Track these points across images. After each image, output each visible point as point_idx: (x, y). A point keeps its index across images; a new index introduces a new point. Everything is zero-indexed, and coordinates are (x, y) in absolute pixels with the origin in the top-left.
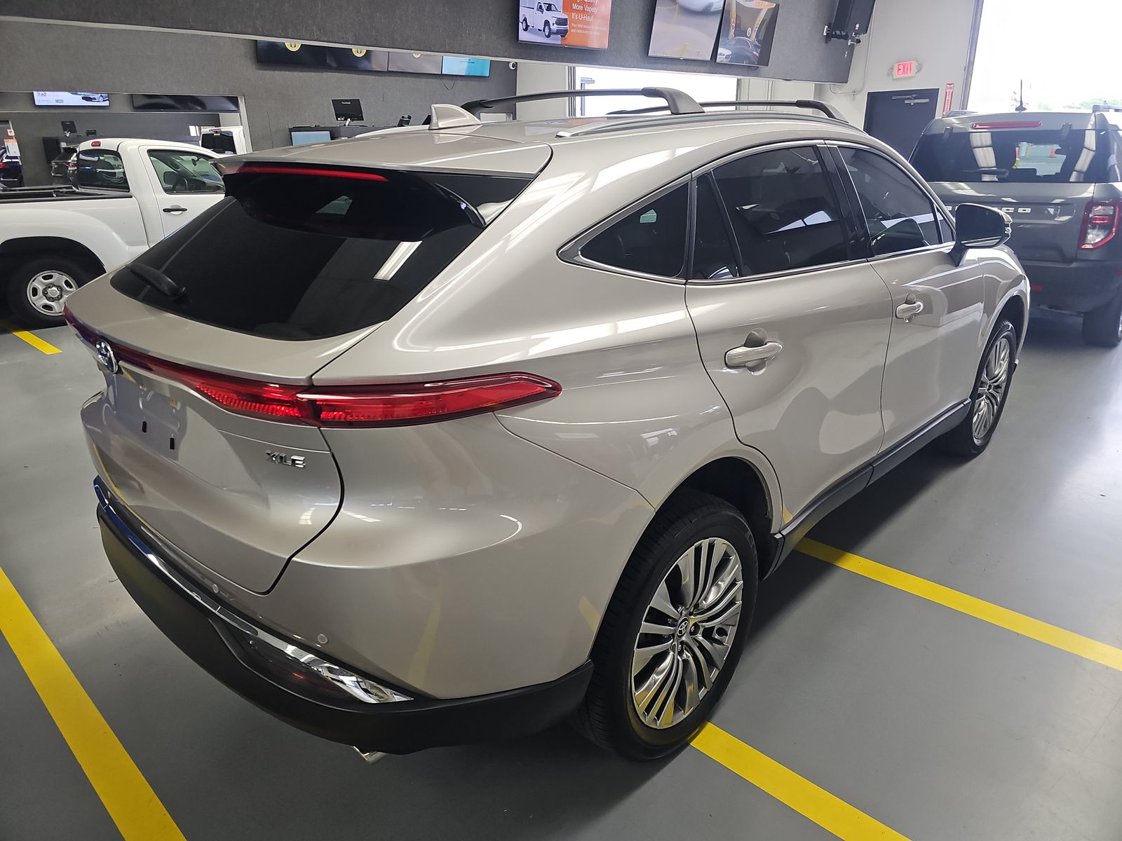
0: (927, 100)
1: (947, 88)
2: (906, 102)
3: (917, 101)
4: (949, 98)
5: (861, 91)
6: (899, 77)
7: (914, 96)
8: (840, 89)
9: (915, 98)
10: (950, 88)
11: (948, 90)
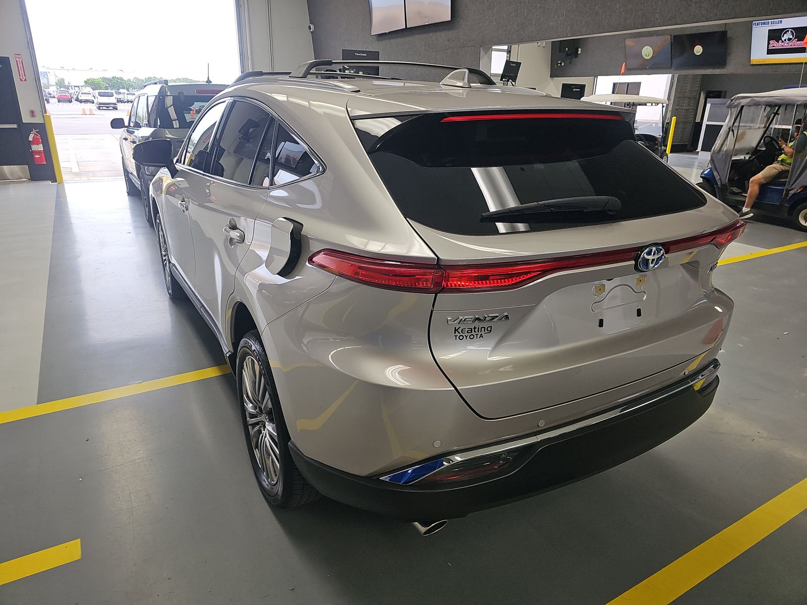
0: (1, 66)
1: (16, 57)
4: (20, 65)
10: (19, 58)
11: (17, 60)
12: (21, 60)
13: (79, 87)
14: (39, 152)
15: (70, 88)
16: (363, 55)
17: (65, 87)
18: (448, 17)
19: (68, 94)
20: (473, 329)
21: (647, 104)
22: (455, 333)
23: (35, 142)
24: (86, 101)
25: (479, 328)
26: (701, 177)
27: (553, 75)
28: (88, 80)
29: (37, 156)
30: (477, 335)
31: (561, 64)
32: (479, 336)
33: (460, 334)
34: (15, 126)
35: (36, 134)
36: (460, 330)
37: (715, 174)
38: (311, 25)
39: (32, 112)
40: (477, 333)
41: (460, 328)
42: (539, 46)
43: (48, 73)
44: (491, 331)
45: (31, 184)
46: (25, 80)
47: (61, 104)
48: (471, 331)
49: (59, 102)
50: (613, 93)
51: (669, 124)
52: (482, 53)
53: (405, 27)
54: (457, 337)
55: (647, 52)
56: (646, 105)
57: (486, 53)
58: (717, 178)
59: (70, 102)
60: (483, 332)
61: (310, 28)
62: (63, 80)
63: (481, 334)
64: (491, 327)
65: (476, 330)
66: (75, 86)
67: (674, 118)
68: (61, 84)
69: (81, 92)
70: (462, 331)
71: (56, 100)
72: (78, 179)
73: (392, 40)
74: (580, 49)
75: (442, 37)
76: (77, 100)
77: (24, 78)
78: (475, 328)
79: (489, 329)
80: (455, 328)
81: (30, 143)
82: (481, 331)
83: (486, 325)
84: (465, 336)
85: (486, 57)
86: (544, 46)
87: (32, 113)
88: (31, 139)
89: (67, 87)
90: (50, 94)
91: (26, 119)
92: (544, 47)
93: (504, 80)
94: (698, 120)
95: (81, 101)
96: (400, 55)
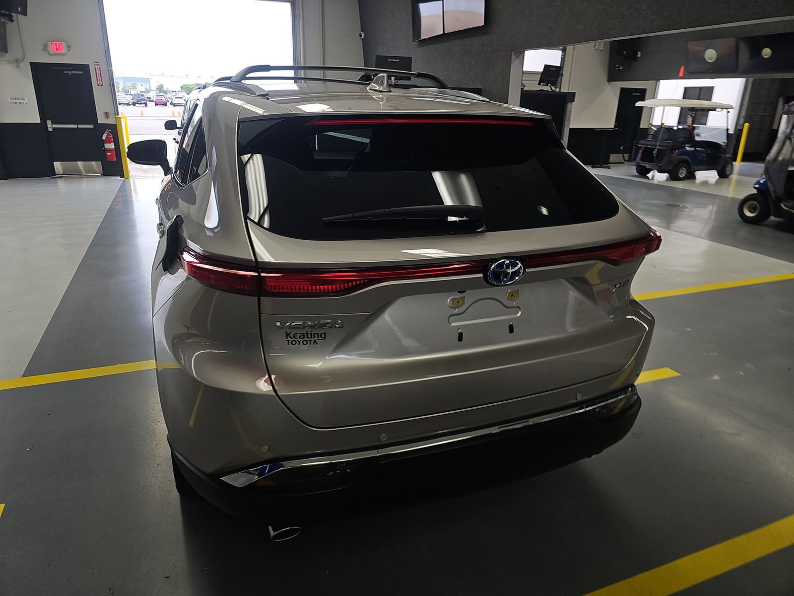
0: (82, 72)
1: (95, 65)
2: (65, 72)
3: (73, 72)
4: (98, 72)
5: (22, 61)
6: (53, 52)
7: (71, 68)
8: (2, 58)
9: (72, 70)
10: (97, 65)
11: (96, 67)
12: (99, 67)
13: (175, 92)
14: (110, 150)
15: (168, 93)
16: (396, 60)
17: (164, 92)
18: (481, 23)
19: (164, 98)
20: (306, 335)
21: (717, 109)
22: (287, 338)
23: (108, 141)
24: (179, 105)
25: (311, 334)
26: (755, 188)
27: (610, 80)
28: (184, 86)
29: (109, 154)
30: (311, 341)
31: (619, 67)
32: (312, 342)
33: (292, 339)
34: (91, 126)
35: (108, 134)
36: (291, 335)
37: (769, 184)
38: (361, 32)
39: (106, 113)
40: (310, 339)
41: (291, 333)
42: (596, 50)
43: (150, 79)
44: (325, 337)
45: (102, 178)
46: (102, 85)
47: (157, 107)
48: (304, 336)
49: (156, 105)
50: (684, 98)
51: (741, 131)
52: (513, 57)
53: (442, 33)
54: (290, 342)
55: (711, 55)
56: (715, 110)
57: (517, 58)
58: (771, 189)
59: (165, 105)
60: (316, 338)
61: (361, 36)
62: (162, 85)
63: (315, 341)
64: (325, 333)
65: (309, 336)
66: (173, 91)
67: (747, 125)
68: (160, 89)
69: (175, 97)
70: (294, 336)
71: (154, 103)
72: (144, 175)
73: (431, 47)
74: (639, 52)
75: (476, 42)
76: (171, 104)
77: (101, 83)
78: (307, 334)
79: (323, 335)
80: (286, 332)
81: (104, 142)
82: (314, 338)
83: (320, 331)
84: (298, 341)
85: (517, 61)
86: (601, 49)
87: (107, 115)
88: (104, 138)
89: (166, 92)
90: (150, 98)
91: (101, 120)
92: (601, 51)
93: (542, 84)
94: (775, 127)
95: (174, 105)
96: (439, 60)
